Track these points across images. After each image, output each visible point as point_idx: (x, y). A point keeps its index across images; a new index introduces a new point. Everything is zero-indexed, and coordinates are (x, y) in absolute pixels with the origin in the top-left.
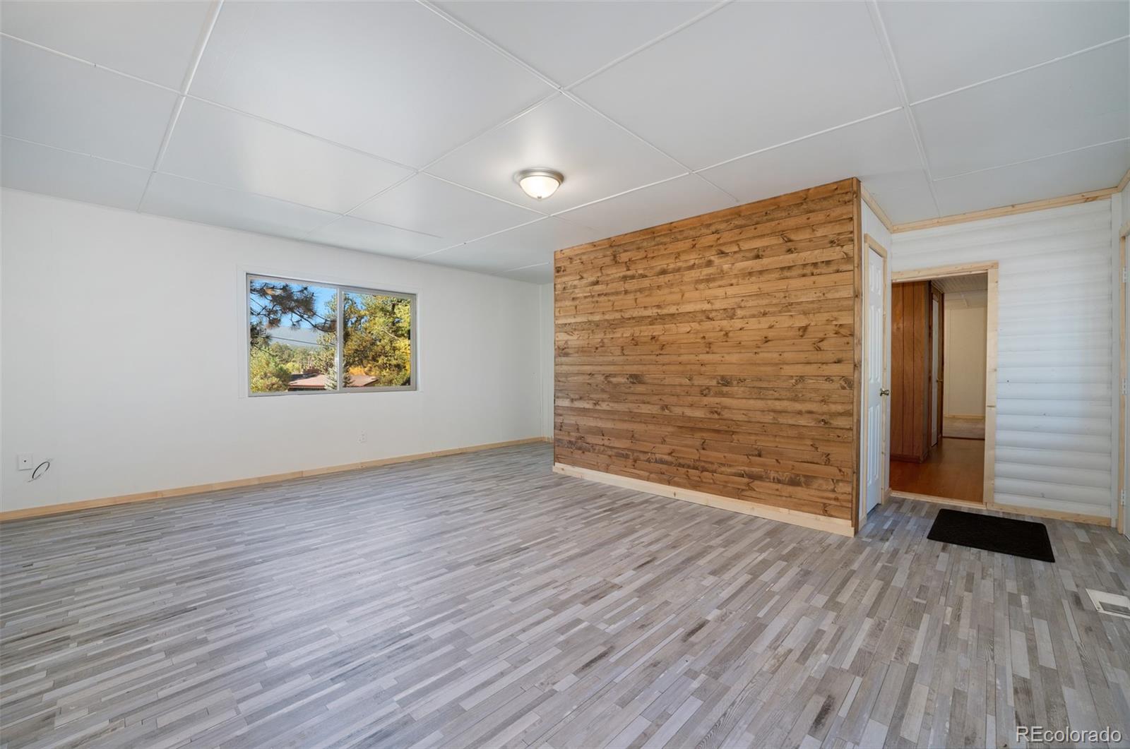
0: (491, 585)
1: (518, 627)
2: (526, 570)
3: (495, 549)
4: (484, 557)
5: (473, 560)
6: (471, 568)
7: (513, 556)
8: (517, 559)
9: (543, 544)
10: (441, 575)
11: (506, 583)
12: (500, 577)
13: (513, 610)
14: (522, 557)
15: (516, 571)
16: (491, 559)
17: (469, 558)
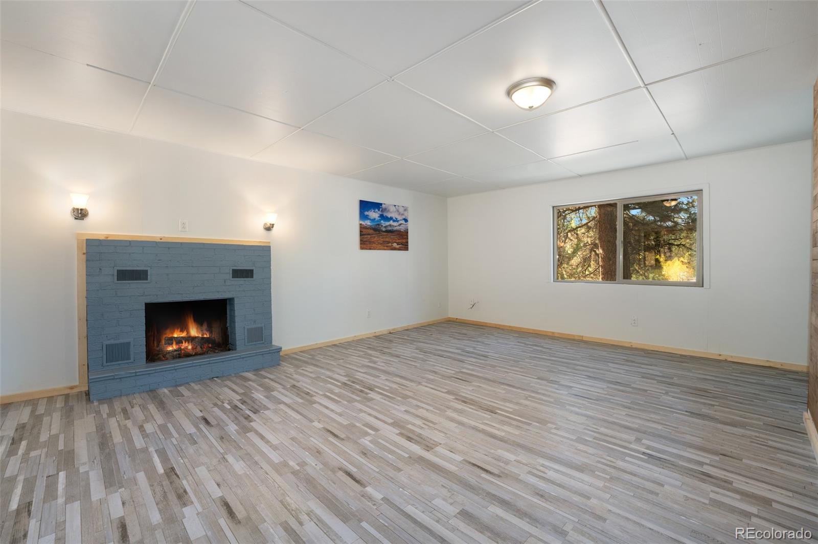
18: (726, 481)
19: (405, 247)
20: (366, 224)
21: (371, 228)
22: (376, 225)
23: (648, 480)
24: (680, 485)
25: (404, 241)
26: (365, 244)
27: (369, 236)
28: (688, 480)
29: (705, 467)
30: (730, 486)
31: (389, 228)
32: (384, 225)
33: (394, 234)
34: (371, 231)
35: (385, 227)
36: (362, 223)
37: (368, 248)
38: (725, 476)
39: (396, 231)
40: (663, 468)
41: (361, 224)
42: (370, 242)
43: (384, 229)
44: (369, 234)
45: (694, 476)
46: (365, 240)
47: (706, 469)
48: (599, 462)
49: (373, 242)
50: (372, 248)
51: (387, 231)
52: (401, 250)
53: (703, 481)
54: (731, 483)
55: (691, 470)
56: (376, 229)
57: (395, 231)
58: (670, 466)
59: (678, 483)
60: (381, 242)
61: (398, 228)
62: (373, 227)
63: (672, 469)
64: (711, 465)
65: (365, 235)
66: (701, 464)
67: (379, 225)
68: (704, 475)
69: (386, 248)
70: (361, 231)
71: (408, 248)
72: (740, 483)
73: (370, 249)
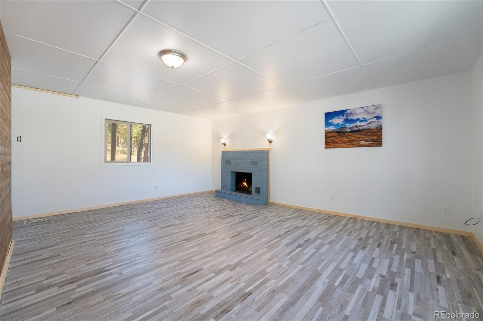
0: (201, 228)
1: (195, 220)
2: (187, 232)
3: (198, 240)
4: (202, 236)
5: (207, 235)
6: (207, 232)
7: (190, 237)
8: (189, 236)
9: (175, 242)
10: (217, 230)
11: (196, 228)
12: (197, 230)
13: (195, 223)
14: (186, 237)
15: (191, 231)
16: (200, 236)
17: (208, 236)
18: (62, 286)
19: (378, 142)
20: (330, 130)
21: (335, 131)
22: (340, 129)
23: (94, 262)
24: (81, 269)
25: (376, 137)
26: (328, 144)
27: (333, 138)
28: (79, 274)
29: (76, 286)
30: (59, 285)
31: (355, 129)
32: (349, 127)
33: (361, 133)
34: (336, 134)
35: (350, 128)
36: (327, 129)
37: (332, 147)
38: (64, 289)
39: (365, 129)
40: (94, 270)
41: (325, 130)
42: (334, 143)
43: (349, 130)
44: (333, 137)
45: (78, 277)
46: (328, 141)
47: (75, 285)
48: (118, 255)
49: (337, 142)
50: (336, 146)
51: (352, 132)
52: (371, 146)
53: (73, 278)
54: (59, 287)
55: (81, 279)
56: (341, 132)
57: (362, 130)
58: (92, 274)
59: (82, 270)
60: (345, 141)
61: (367, 127)
62: (337, 130)
63: (90, 273)
64: (74, 289)
65: (329, 137)
66: (79, 286)
67: (343, 128)
68: (74, 281)
69: (351, 146)
70: (326, 135)
71: (382, 144)
72: (55, 291)
73: (333, 148)
